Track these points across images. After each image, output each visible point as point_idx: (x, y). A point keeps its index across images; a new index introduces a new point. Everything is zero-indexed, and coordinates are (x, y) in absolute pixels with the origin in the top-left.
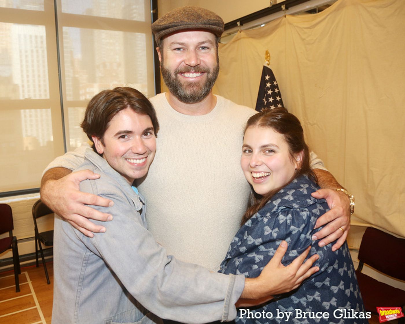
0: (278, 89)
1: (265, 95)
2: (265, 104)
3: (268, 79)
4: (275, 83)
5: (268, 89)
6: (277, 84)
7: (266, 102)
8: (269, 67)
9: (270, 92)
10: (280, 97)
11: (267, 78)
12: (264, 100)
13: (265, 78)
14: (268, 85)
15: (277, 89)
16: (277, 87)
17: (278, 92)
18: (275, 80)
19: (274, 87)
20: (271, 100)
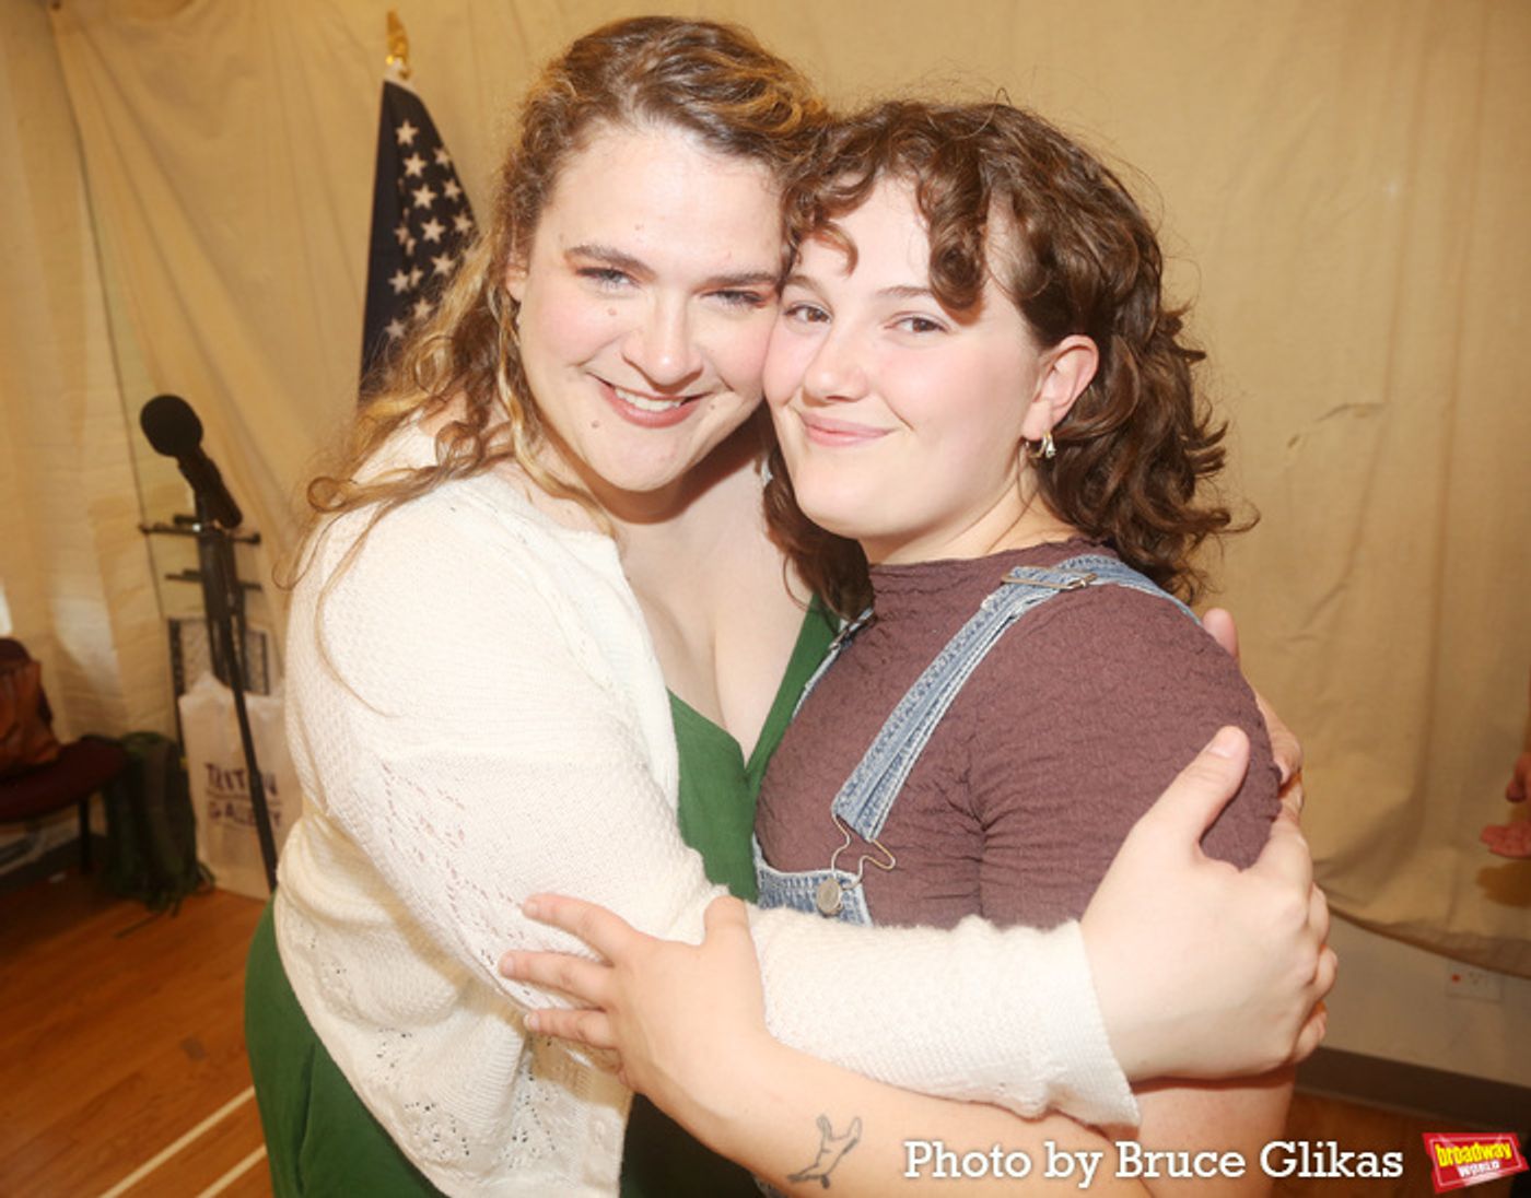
0: (458, 184)
2: (409, 251)
3: (409, 141)
4: (442, 158)
5: (415, 183)
6: (450, 163)
7: (411, 243)
8: (406, 85)
9: (424, 197)
10: (470, 217)
11: (406, 134)
12: (403, 233)
13: (397, 138)
14: (415, 166)
15: (452, 182)
16: (449, 173)
17: (458, 195)
18: (439, 144)
19: (438, 175)
20: (433, 231)
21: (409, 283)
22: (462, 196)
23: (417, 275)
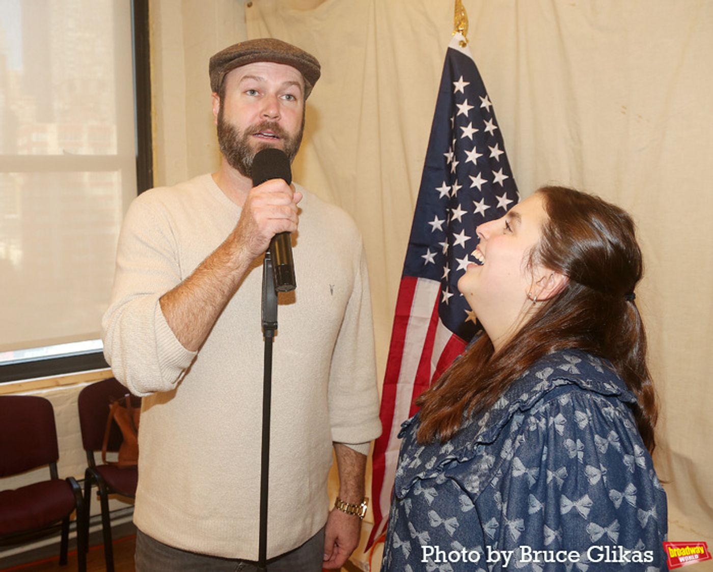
0: (495, 123)
1: (454, 141)
2: (453, 169)
3: (462, 91)
4: (485, 104)
5: (463, 120)
6: (491, 107)
7: (455, 164)
8: (465, 51)
9: (469, 131)
10: (501, 148)
11: (460, 85)
12: (450, 156)
13: (454, 87)
14: (464, 108)
15: (491, 121)
16: (489, 114)
17: (494, 131)
18: (484, 94)
19: (481, 116)
20: (473, 156)
21: (450, 192)
22: (497, 132)
23: (456, 188)
